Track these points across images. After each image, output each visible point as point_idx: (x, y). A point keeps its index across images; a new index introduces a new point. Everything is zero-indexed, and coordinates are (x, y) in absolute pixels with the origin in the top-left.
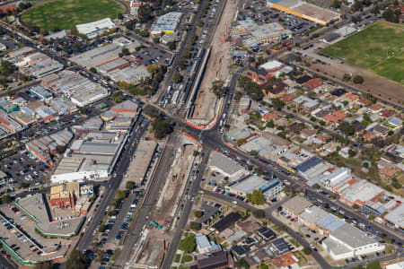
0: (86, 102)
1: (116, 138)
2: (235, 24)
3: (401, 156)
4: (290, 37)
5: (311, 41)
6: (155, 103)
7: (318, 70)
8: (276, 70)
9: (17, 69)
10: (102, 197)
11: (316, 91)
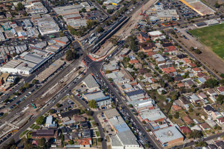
0: (45, 33)
1: (46, 55)
2: (153, 6)
3: (191, 100)
4: (178, 19)
5: (188, 24)
6: (80, 41)
7: (180, 42)
8: (157, 36)
9: (25, 8)
10: (19, 84)
11: (170, 53)
